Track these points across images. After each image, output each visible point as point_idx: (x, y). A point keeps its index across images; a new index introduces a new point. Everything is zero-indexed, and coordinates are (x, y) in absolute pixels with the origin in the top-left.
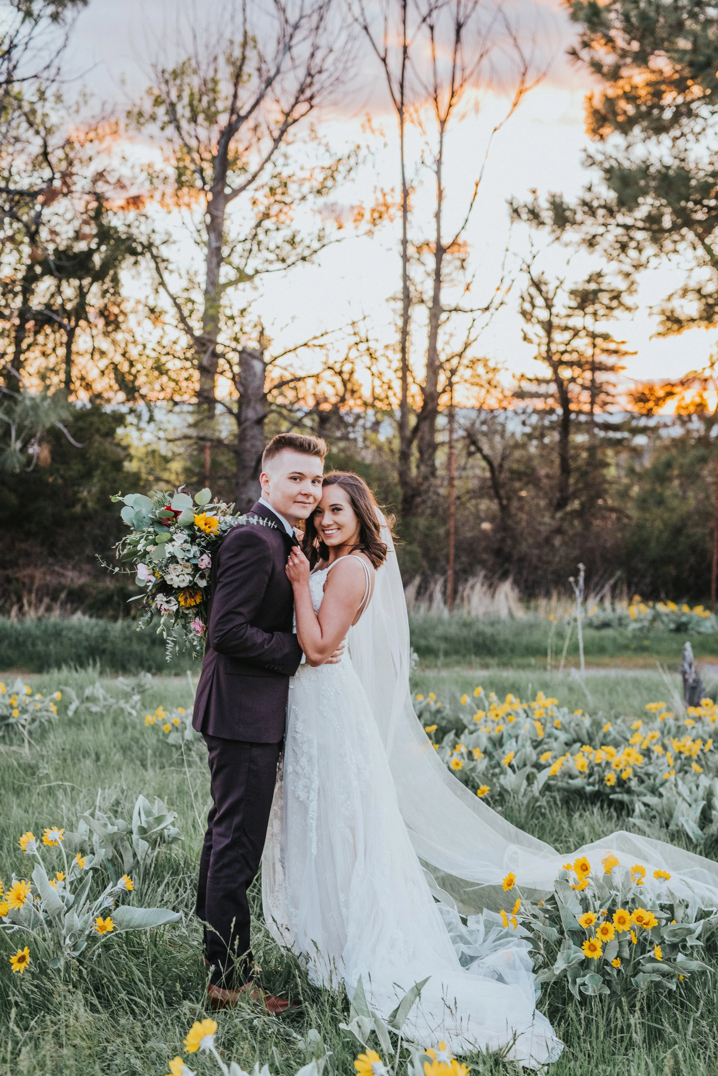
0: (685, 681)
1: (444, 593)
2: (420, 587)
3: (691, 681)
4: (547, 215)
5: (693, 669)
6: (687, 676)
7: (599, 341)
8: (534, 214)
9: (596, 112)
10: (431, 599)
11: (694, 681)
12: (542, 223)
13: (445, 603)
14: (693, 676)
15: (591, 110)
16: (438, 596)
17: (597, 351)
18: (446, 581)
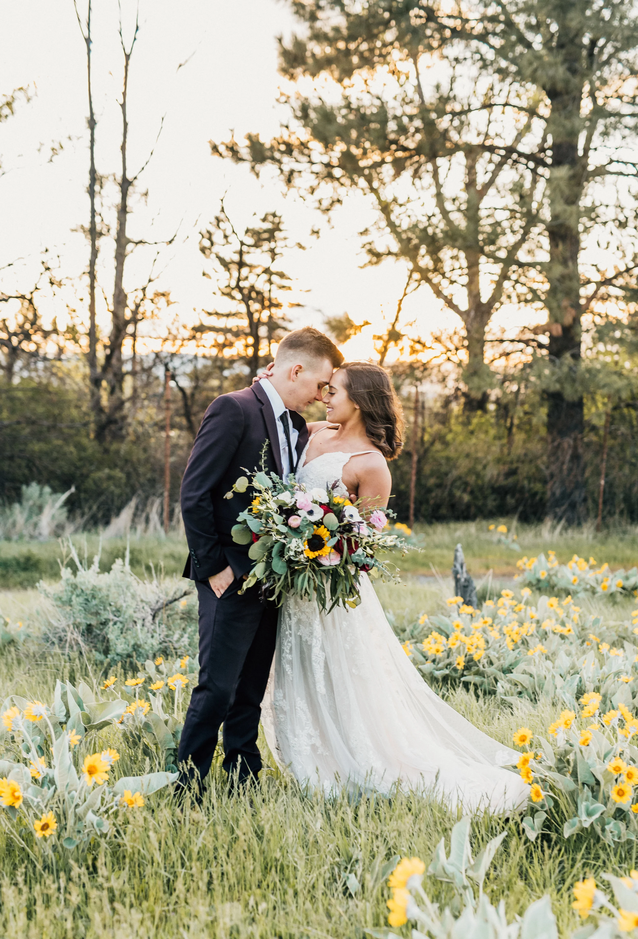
0: (457, 580)
1: (161, 515)
2: (137, 508)
3: (463, 580)
4: (244, 152)
5: (464, 569)
6: (459, 576)
7: (274, 278)
8: (233, 150)
9: (285, 53)
10: (147, 520)
11: (466, 580)
12: (241, 159)
13: (162, 523)
14: (465, 575)
15: (282, 51)
16: (154, 517)
17: (274, 287)
18: (162, 504)
